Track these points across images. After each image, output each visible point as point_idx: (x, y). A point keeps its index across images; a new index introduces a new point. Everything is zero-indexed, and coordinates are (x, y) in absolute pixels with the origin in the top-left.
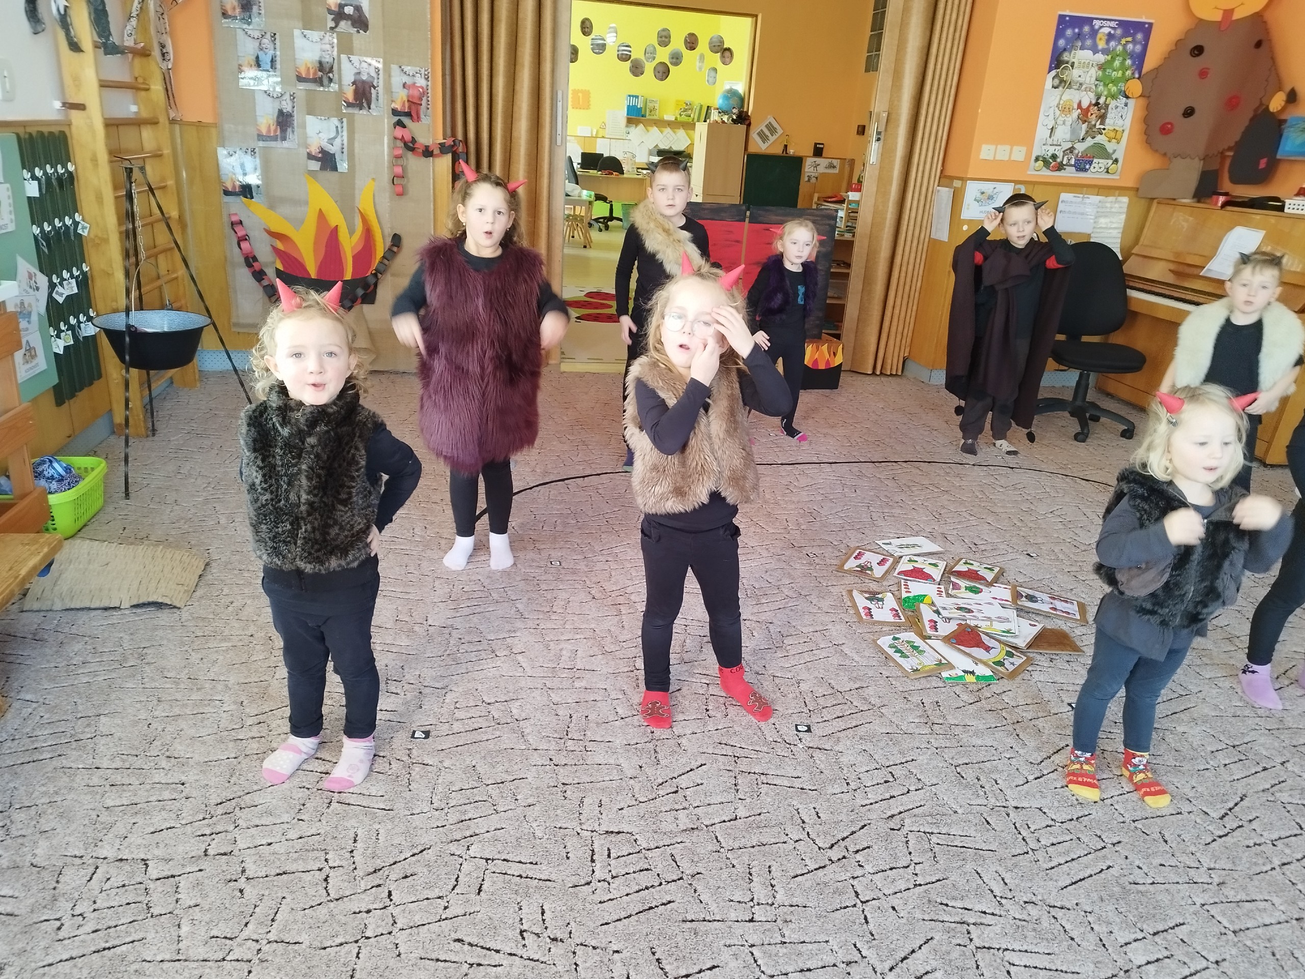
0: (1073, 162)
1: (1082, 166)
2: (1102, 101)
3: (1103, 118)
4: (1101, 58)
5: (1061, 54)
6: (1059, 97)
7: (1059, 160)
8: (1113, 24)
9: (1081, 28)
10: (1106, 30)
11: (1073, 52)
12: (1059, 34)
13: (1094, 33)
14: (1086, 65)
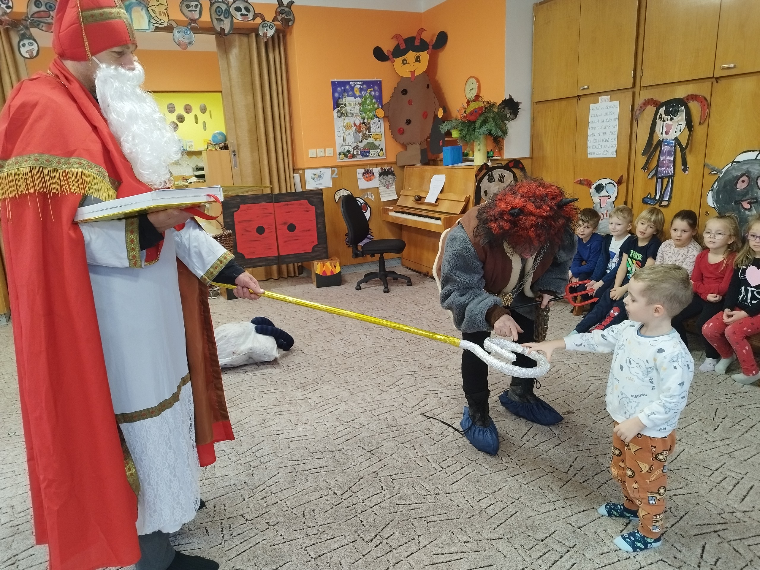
0: (359, 153)
1: (365, 154)
2: (366, 121)
3: (369, 129)
4: (359, 100)
5: (338, 100)
6: (343, 122)
7: (351, 153)
8: (361, 83)
9: (345, 87)
10: (358, 86)
11: (344, 99)
12: (334, 91)
13: (352, 89)
14: (353, 104)
